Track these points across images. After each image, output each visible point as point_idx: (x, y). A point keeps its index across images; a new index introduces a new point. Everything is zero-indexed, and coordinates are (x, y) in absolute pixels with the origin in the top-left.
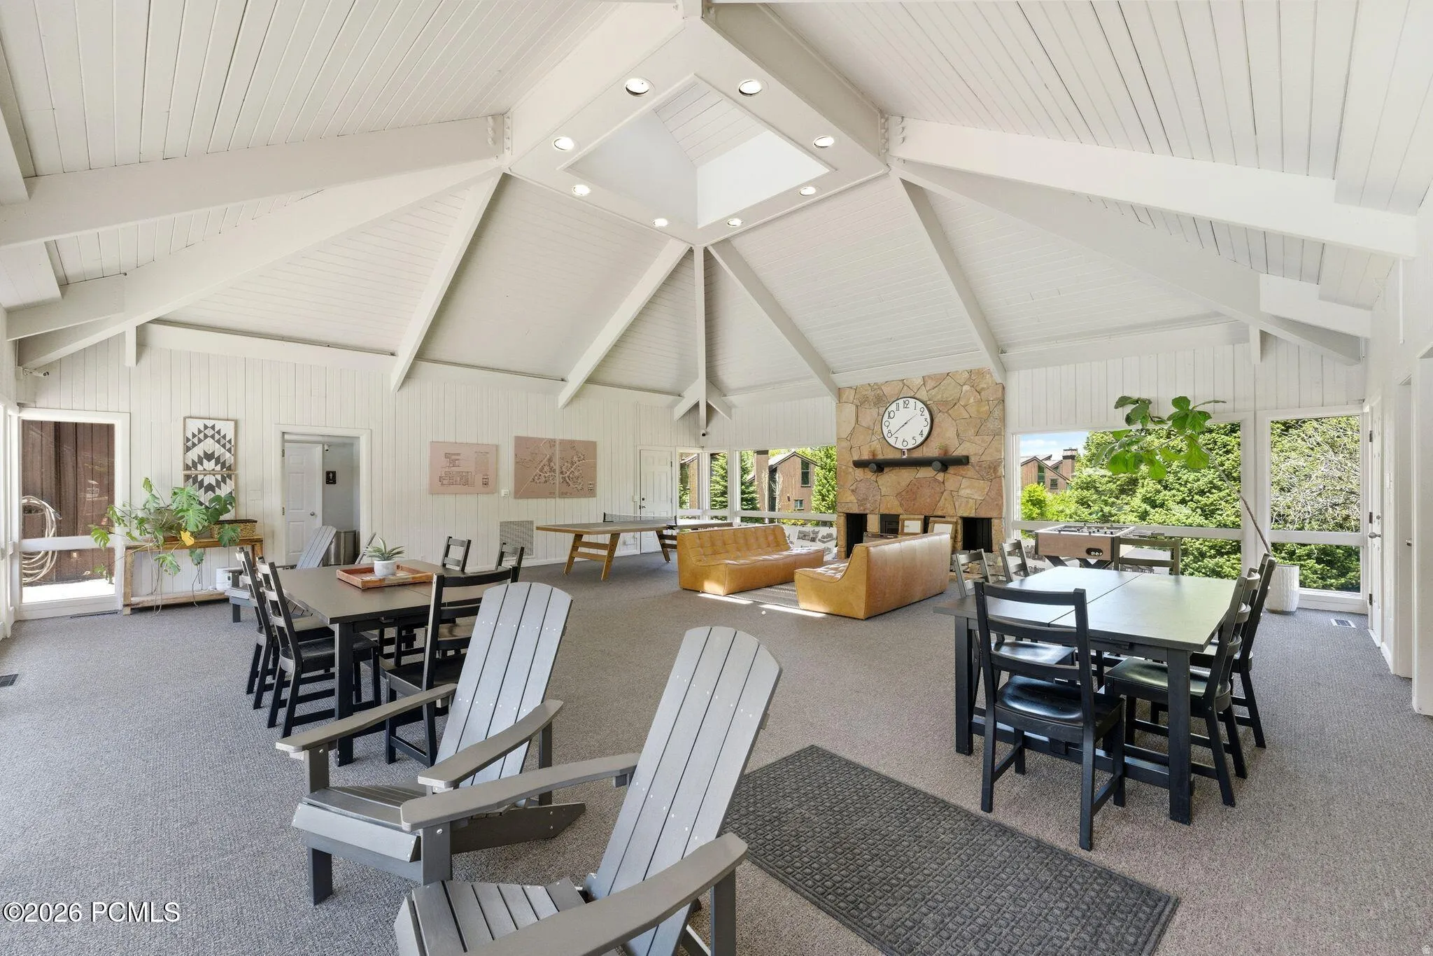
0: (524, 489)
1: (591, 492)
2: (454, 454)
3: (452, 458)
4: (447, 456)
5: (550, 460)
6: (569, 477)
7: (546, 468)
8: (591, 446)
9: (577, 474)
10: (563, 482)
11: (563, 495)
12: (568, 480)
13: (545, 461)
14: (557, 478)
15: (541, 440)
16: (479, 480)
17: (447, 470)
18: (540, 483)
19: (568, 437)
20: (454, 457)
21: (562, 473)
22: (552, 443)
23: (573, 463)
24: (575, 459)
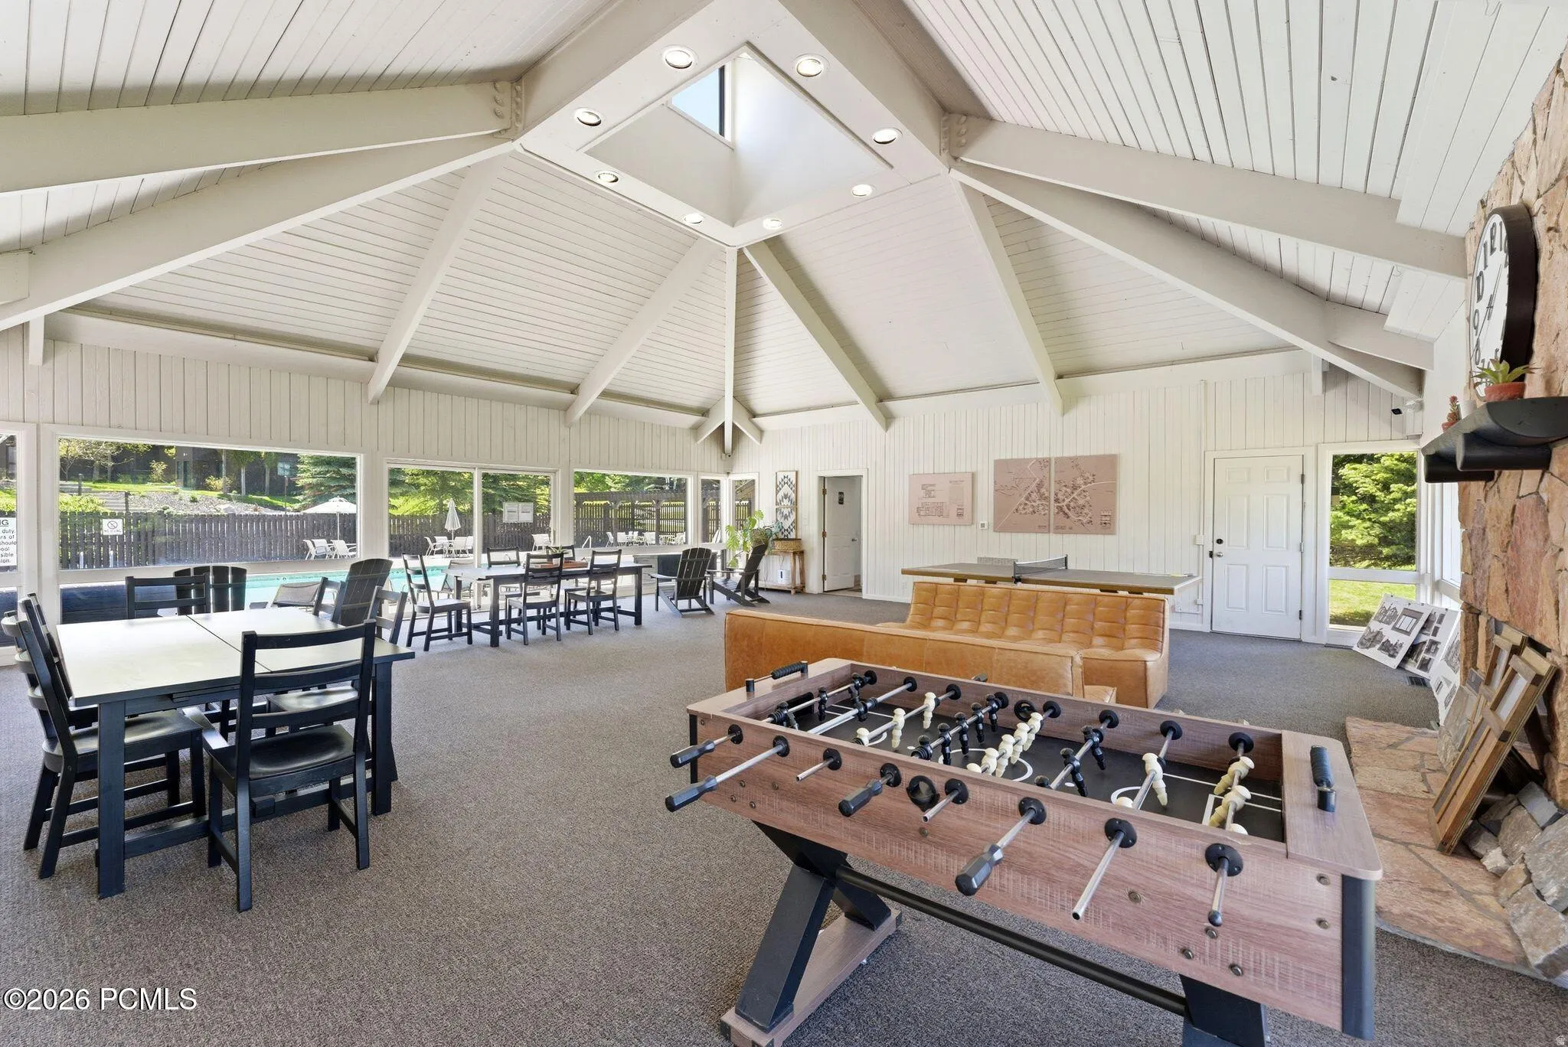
0: (1004, 523)
1: (1107, 525)
2: (931, 485)
3: (928, 490)
4: (924, 487)
5: (1040, 486)
6: (1068, 506)
7: (1034, 495)
8: (1109, 464)
9: (1081, 502)
10: (1058, 513)
11: (1060, 529)
12: (1067, 511)
13: (1033, 486)
14: (1052, 507)
15: (1026, 461)
16: (953, 513)
17: (924, 500)
18: (1026, 513)
19: (1070, 452)
20: (930, 488)
21: (1057, 500)
22: (1045, 463)
23: (1075, 488)
24: (1080, 481)
